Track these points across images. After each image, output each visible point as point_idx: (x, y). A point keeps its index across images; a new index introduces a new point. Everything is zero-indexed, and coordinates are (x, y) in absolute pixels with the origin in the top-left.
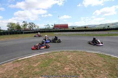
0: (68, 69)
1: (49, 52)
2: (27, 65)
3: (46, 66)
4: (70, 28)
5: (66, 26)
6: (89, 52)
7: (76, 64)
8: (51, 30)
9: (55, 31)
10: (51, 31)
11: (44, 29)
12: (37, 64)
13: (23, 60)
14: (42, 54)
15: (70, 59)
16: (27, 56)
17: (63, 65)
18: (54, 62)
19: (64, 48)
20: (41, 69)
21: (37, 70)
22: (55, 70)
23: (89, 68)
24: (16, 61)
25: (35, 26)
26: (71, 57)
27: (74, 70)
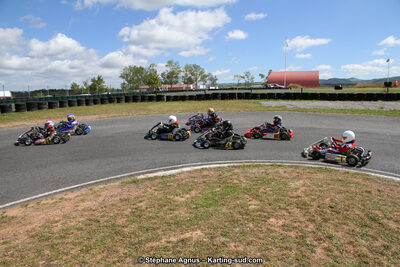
0: (281, 222)
1: (231, 164)
2: (159, 194)
3: (211, 205)
7: (312, 210)
8: (254, 92)
9: (269, 94)
10: (254, 97)
11: (232, 89)
12: (188, 196)
13: (150, 179)
14: (211, 169)
15: (295, 194)
16: (165, 170)
17: (268, 209)
18: (241, 196)
19: (287, 154)
20: (194, 211)
21: (182, 213)
22: (237, 221)
23: (357, 230)
24: (130, 179)
25: (203, 78)
26: (303, 186)
27: (301, 231)
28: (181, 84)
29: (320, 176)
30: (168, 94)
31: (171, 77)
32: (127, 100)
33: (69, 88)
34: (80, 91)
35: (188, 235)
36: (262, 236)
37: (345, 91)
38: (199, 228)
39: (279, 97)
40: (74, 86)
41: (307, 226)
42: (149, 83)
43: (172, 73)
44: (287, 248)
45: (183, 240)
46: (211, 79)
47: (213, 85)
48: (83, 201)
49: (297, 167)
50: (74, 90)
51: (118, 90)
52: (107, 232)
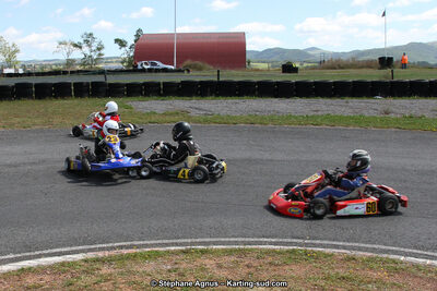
1: (90, 255)
4: (260, 69)
5: (231, 51)
6: (417, 267)
8: (111, 79)
9: (146, 84)
11: (56, 73)
39: (169, 90)
47: (10, 63)
49: (242, 253)
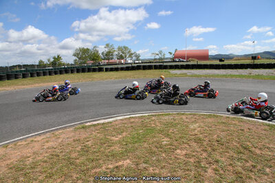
0: (184, 152)
1: (150, 114)
2: (101, 136)
7: (205, 143)
8: (165, 64)
9: (175, 66)
10: (165, 67)
11: (150, 62)
12: (120, 136)
13: (94, 125)
14: (136, 118)
15: (193, 133)
16: (104, 119)
17: (175, 143)
18: (157, 135)
20: (125, 147)
21: (117, 148)
22: (154, 153)
23: (235, 156)
24: (80, 126)
25: (131, 55)
26: (199, 127)
27: (198, 158)
28: (115, 60)
29: (210, 120)
30: (106, 67)
31: (108, 55)
32: (78, 71)
33: (37, 64)
34: (45, 66)
35: (120, 163)
36: (171, 162)
37: (226, 62)
38: (128, 158)
39: (182, 67)
40: (41, 62)
41: (201, 155)
42: (93, 60)
43: (109, 52)
44: (188, 170)
45: (117, 167)
46: (136, 56)
47: (137, 60)
48: (47, 142)
50: (41, 64)
51: (72, 64)
52: (65, 163)
